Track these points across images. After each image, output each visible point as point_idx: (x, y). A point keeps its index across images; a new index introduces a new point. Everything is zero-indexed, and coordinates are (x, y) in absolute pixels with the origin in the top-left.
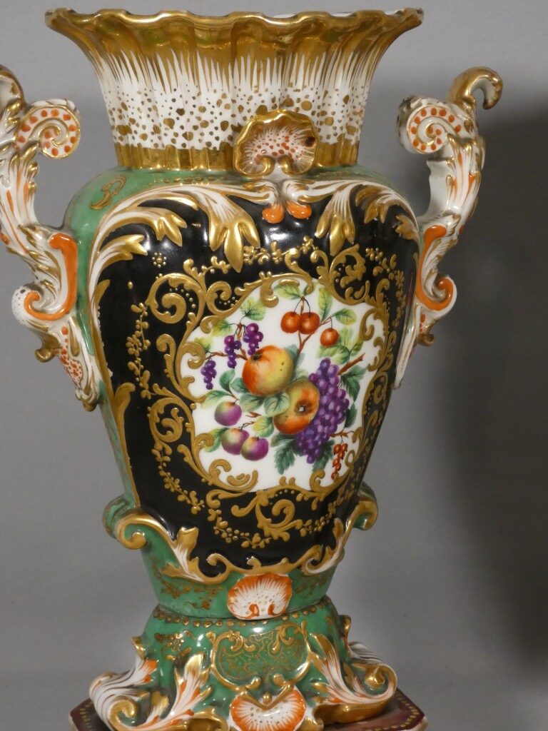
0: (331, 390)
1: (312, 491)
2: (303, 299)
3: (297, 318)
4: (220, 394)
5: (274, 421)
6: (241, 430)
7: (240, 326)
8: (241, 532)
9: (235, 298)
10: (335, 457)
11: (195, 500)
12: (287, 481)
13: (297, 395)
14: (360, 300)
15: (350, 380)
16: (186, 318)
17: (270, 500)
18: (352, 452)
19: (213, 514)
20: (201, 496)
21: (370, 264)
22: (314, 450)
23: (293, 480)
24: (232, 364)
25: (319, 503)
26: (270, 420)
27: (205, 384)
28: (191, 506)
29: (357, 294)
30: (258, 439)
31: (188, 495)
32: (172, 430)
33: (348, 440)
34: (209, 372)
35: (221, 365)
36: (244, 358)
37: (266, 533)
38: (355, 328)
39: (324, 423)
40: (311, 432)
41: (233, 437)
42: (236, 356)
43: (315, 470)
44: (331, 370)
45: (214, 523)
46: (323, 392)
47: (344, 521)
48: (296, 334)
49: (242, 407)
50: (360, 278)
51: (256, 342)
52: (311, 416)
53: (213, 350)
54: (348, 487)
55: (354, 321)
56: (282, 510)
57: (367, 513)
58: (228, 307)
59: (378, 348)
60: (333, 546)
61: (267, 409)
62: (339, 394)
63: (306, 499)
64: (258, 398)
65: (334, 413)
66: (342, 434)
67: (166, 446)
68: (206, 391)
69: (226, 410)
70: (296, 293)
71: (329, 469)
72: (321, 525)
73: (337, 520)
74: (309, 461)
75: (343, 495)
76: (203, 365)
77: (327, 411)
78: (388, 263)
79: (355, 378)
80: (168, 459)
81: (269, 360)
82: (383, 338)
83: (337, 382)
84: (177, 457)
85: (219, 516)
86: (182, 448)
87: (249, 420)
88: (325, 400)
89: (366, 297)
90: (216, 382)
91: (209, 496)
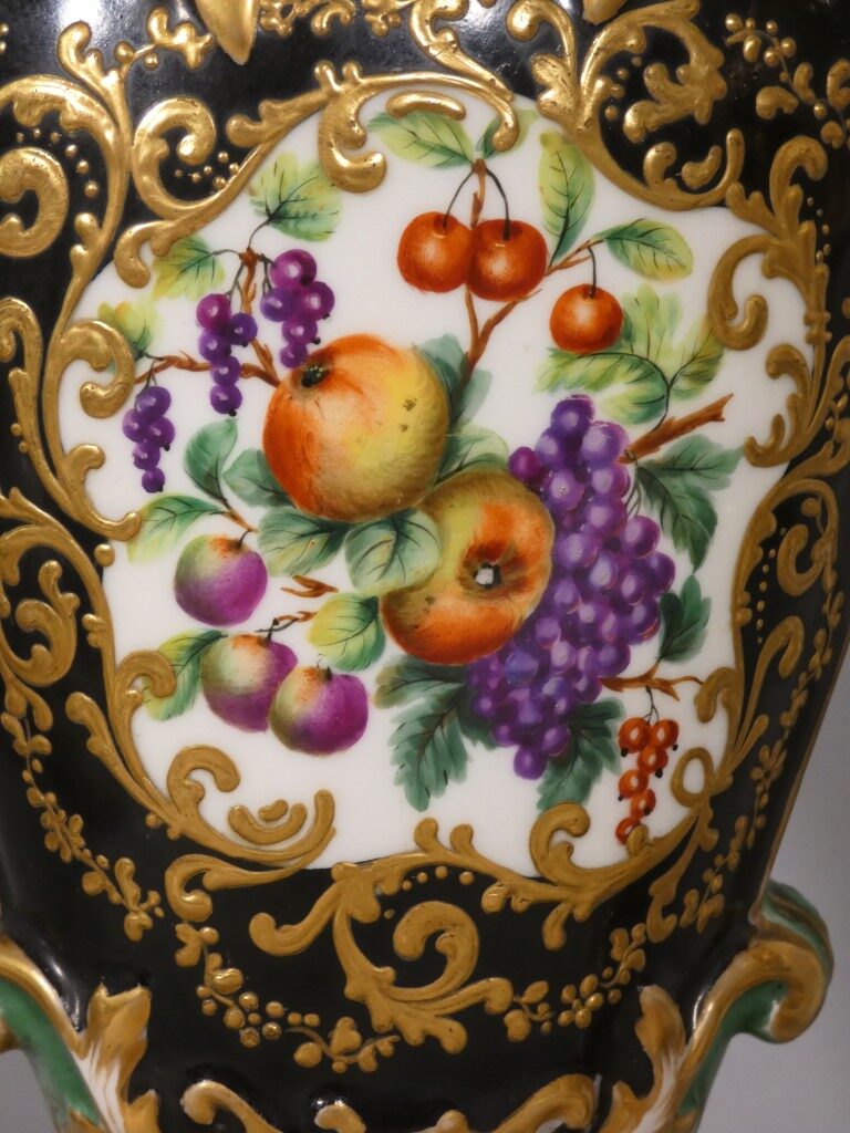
0: (598, 515)
1: (541, 880)
2: (480, 169)
3: (459, 239)
4: (191, 509)
5: (385, 612)
6: (266, 642)
7: (250, 259)
8: (291, 1007)
9: (228, 153)
10: (629, 763)
11: (132, 890)
12: (444, 836)
13: (466, 523)
14: (702, 195)
15: (675, 485)
16: (69, 235)
17: (384, 901)
18: (700, 754)
19: (193, 941)
20: (150, 879)
21: (743, 78)
22: (540, 728)
23: (464, 834)
24: (228, 402)
25: (570, 924)
26: (369, 607)
27: (138, 474)
28: (123, 911)
29: (692, 172)
30: (328, 675)
31: (110, 874)
32: (46, 643)
33: (679, 708)
34: (151, 431)
35: (190, 405)
36: (270, 378)
37: (379, 1019)
38: (689, 297)
39: (576, 634)
40: (522, 662)
41: (241, 667)
42: (238, 370)
43: (547, 804)
44: (594, 442)
45: (197, 973)
46: (565, 519)
47: (685, 1001)
48: (460, 293)
49: (267, 559)
50: (702, 117)
51: (310, 320)
52: (522, 606)
53: (159, 347)
54: (692, 880)
55: (681, 268)
56: (431, 940)
57: (776, 982)
58: (205, 188)
59: (786, 387)
60: (643, 1084)
61: (356, 569)
62: (633, 533)
63: (519, 905)
64: (322, 528)
65: (614, 601)
66: (647, 681)
67: (40, 702)
68: (141, 499)
69: (214, 566)
70: (451, 142)
71: (605, 804)
72: (584, 1003)
73: (650, 995)
74: (525, 770)
75: (675, 907)
76: (130, 405)
77: (586, 592)
78: (817, 84)
79: (692, 480)
80: (44, 744)
81: (358, 390)
82: (808, 355)
83: (620, 486)
84: (69, 736)
85: (212, 948)
86: (81, 704)
87: (295, 605)
88: (575, 549)
89: (729, 185)
90: (173, 463)
91: (175, 876)
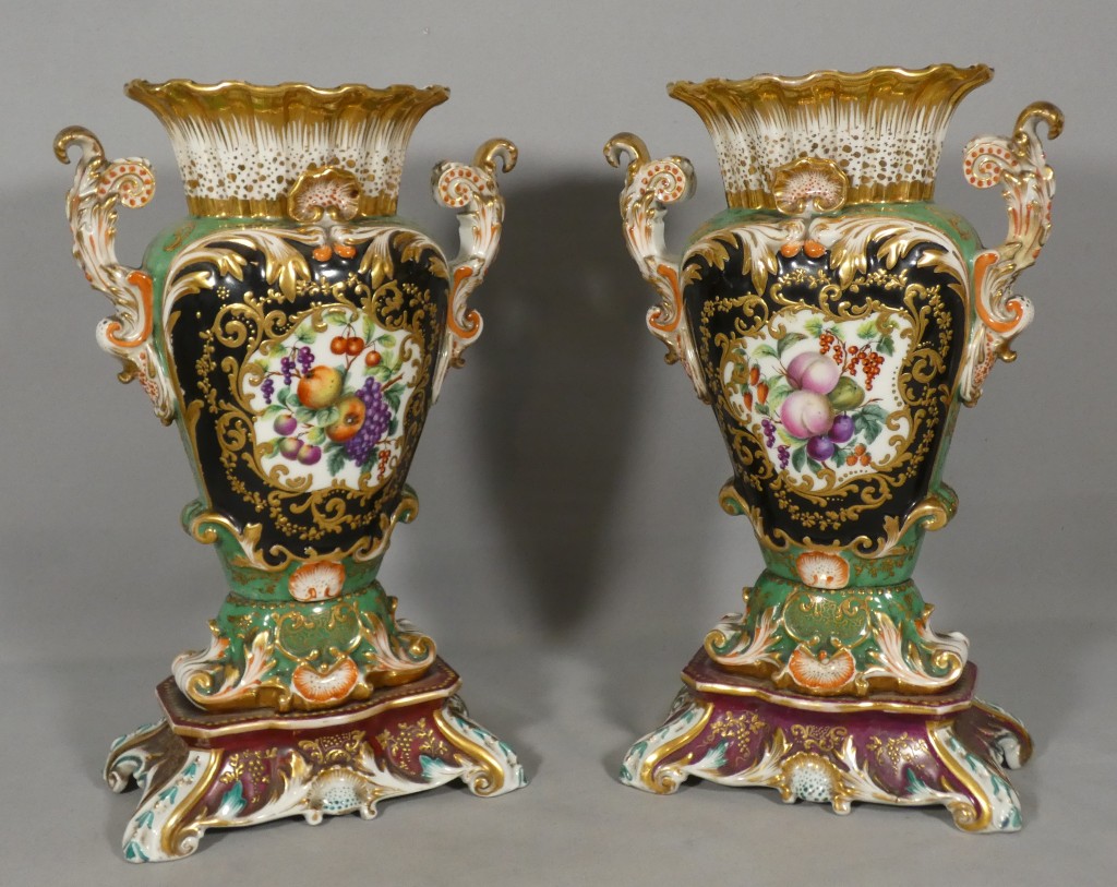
0: (375, 404)
1: (360, 491)
2: (349, 326)
3: (344, 342)
4: (278, 408)
5: (326, 431)
6: (296, 439)
7: (294, 349)
8: (299, 526)
9: (290, 324)
10: (380, 461)
11: (258, 500)
12: (338, 482)
13: (345, 408)
14: (399, 327)
15: (392, 395)
16: (247, 342)
17: (324, 499)
18: (395, 457)
19: (274, 512)
20: (264, 496)
21: (407, 297)
22: (361, 455)
23: (343, 482)
24: (288, 382)
25: (366, 500)
26: (322, 430)
27: (265, 400)
28: (255, 505)
29: (397, 322)
30: (311, 447)
31: (252, 496)
32: (237, 440)
33: (391, 447)
34: (268, 389)
35: (279, 383)
36: (299, 376)
37: (321, 527)
38: (395, 351)
39: (370, 432)
40: (358, 440)
41: (290, 445)
42: (291, 375)
43: (362, 473)
44: (374, 387)
45: (276, 519)
46: (368, 405)
47: (389, 515)
48: (344, 355)
49: (298, 419)
50: (398, 308)
51: (309, 362)
52: (358, 427)
53: (271, 370)
54: (392, 487)
55: (394, 345)
56: (334, 507)
57: (409, 509)
58: (284, 332)
59: (416, 368)
60: (380, 537)
61: (319, 420)
62: (383, 407)
63: (355, 497)
64: (310, 411)
65: (379, 424)
66: (385, 441)
67: (233, 454)
68: (265, 406)
69: (284, 422)
70: (342, 319)
71: (375, 471)
72: (369, 518)
73: (383, 515)
74: (358, 465)
75: (388, 494)
76: (263, 383)
77: (372, 422)
78: (423, 297)
79: (396, 394)
80: (234, 465)
81: (319, 378)
82: (420, 360)
83: (380, 397)
84: (242, 464)
85: (279, 513)
86: (246, 456)
87: (304, 430)
88: (370, 412)
89: (404, 324)
90: (274, 398)
91: (270, 496)
